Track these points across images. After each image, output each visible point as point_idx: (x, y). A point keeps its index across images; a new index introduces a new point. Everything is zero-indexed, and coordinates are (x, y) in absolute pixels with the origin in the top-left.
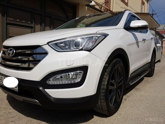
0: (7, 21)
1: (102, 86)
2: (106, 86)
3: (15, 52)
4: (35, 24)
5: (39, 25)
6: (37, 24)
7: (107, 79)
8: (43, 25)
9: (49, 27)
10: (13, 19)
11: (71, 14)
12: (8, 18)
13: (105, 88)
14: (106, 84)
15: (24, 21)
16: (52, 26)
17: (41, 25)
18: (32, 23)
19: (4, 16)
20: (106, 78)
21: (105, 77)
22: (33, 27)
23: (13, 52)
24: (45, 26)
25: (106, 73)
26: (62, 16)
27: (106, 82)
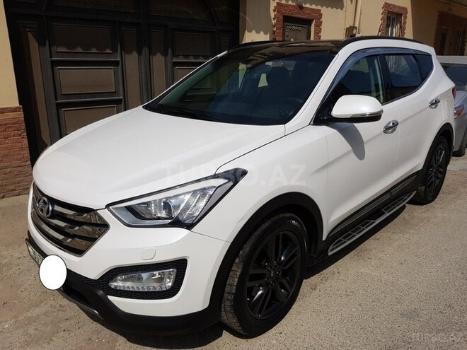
0: (51, 57)
1: (227, 286)
2: (235, 287)
3: (51, 208)
4: (123, 52)
5: (135, 54)
6: (129, 52)
7: (238, 274)
8: (145, 51)
9: (162, 55)
10: (65, 50)
11: (225, 7)
12: (54, 49)
13: (234, 291)
14: (235, 284)
15: (94, 50)
16: (170, 50)
17: (140, 53)
18: (117, 51)
19: (45, 45)
20: (237, 271)
21: (234, 268)
22: (118, 62)
23: (48, 209)
24: (151, 53)
25: (237, 260)
26: (196, 17)
27: (236, 280)
